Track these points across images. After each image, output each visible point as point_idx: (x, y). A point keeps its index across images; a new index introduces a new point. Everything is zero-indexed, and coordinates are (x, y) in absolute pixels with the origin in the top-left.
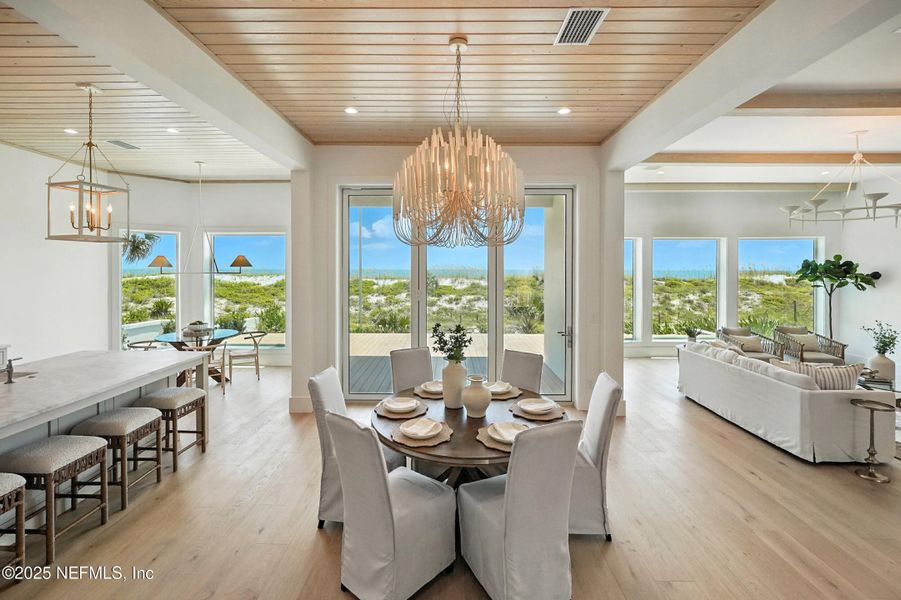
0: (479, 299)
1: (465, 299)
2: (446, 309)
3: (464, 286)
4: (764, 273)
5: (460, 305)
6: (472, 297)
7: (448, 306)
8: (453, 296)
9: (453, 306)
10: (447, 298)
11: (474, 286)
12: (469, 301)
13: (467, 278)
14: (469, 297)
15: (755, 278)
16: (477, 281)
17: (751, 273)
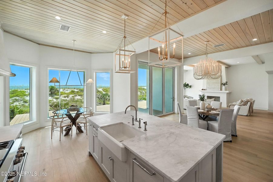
0: (76, 96)
1: (71, 96)
2: (64, 100)
3: (68, 92)
4: (143, 87)
5: (69, 98)
6: (73, 95)
7: (65, 99)
8: (66, 95)
9: (66, 98)
10: (63, 96)
11: (73, 92)
12: (73, 97)
13: (69, 89)
14: (72, 95)
15: (142, 88)
16: (73, 90)
17: (141, 87)
